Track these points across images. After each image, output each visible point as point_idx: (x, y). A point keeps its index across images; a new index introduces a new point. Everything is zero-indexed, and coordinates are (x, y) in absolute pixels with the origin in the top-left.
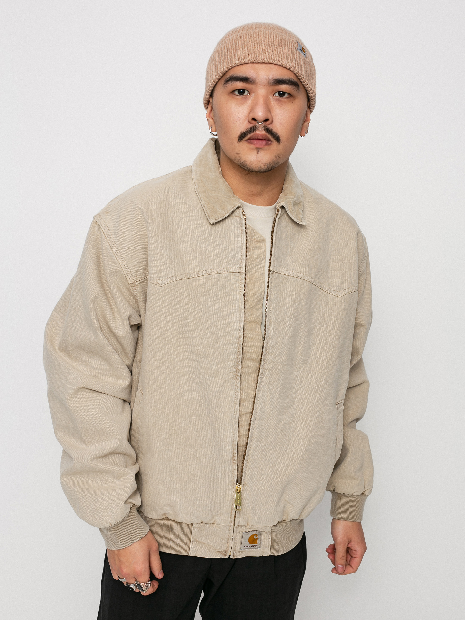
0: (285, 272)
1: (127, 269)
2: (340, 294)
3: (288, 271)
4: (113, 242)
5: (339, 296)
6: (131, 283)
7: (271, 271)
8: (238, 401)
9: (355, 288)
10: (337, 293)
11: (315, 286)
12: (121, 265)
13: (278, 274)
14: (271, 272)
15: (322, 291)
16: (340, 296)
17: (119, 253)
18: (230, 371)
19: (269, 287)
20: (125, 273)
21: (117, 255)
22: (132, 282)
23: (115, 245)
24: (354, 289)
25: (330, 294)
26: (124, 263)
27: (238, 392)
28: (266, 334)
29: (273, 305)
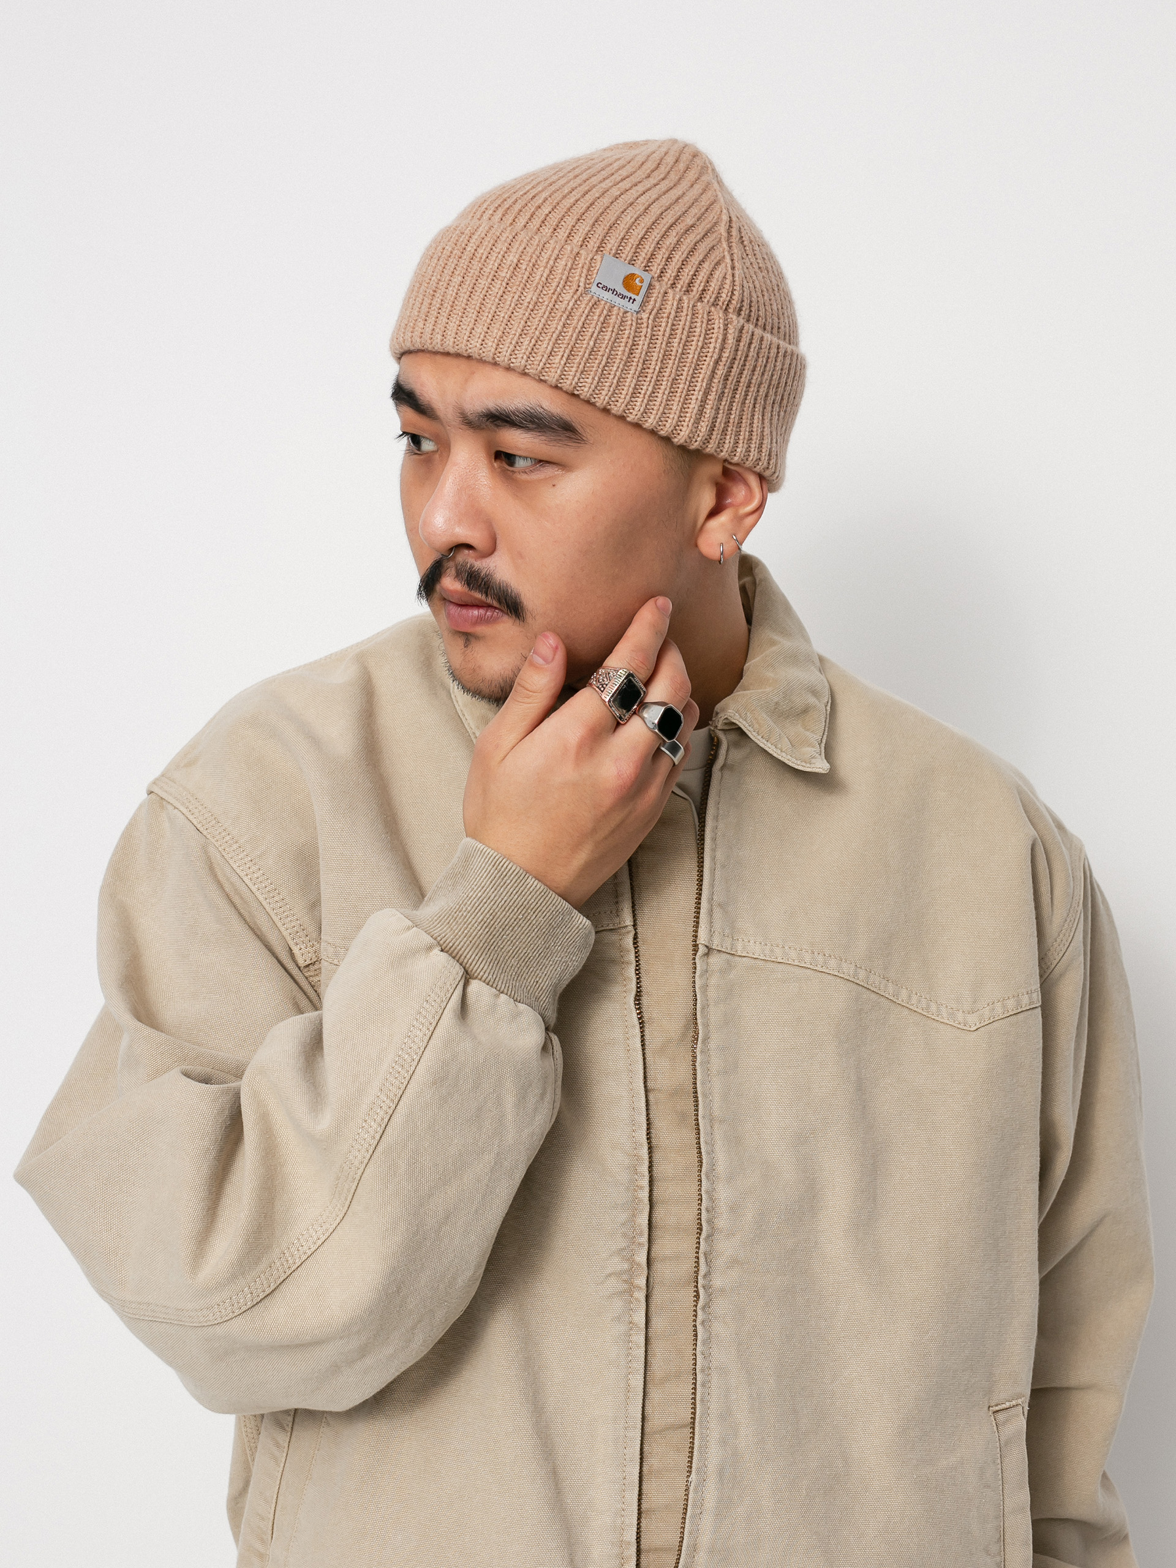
0: (756, 950)
1: (289, 919)
2: (973, 1020)
3: (768, 948)
4: (228, 838)
5: (969, 1029)
6: (307, 963)
7: (700, 945)
8: (638, 1382)
9: (1030, 998)
10: (960, 1016)
11: (873, 996)
12: (267, 906)
13: (728, 956)
14: (702, 950)
15: (906, 1012)
16: (975, 1028)
17: (254, 868)
18: (609, 1270)
19: (699, 1002)
20: (285, 933)
21: (249, 877)
22: (312, 961)
23: (235, 846)
24: (1025, 1000)
25: (935, 1024)
26: (276, 899)
27: (639, 1347)
28: (704, 1161)
29: (716, 1063)
